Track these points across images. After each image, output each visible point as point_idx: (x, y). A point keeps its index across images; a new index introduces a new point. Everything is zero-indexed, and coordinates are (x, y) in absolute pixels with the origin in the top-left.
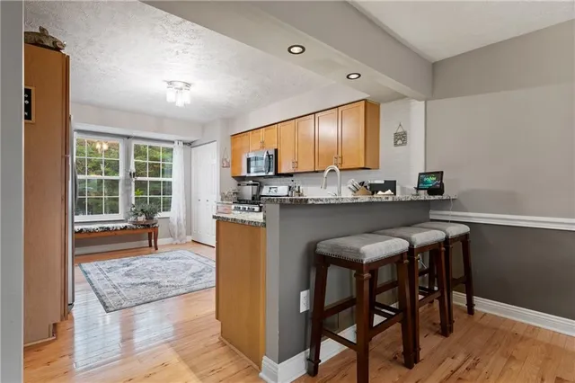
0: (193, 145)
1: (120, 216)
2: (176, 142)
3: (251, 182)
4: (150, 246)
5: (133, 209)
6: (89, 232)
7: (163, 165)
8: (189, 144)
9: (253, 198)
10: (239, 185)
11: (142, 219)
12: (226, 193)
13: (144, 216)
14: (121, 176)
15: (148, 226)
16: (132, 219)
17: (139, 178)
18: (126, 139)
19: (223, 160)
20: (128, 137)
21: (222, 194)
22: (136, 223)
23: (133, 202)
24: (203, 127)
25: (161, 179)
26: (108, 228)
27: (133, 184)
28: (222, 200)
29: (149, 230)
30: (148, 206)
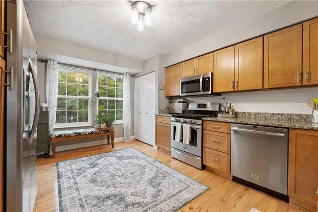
0: (136, 76)
1: (89, 123)
2: (125, 74)
3: (182, 100)
4: (109, 143)
5: (98, 119)
6: (66, 136)
7: (117, 89)
8: (133, 76)
9: (183, 112)
10: (170, 102)
11: (103, 126)
12: (162, 108)
13: (105, 124)
14: (90, 96)
15: (108, 131)
16: (97, 126)
17: (101, 98)
18: (93, 71)
19: (160, 84)
20: (95, 70)
21: (159, 109)
22: (99, 129)
23: (98, 115)
24: (144, 63)
25: (115, 98)
26: (80, 134)
27: (98, 101)
28: (159, 113)
29: (108, 134)
30: (107, 117)
